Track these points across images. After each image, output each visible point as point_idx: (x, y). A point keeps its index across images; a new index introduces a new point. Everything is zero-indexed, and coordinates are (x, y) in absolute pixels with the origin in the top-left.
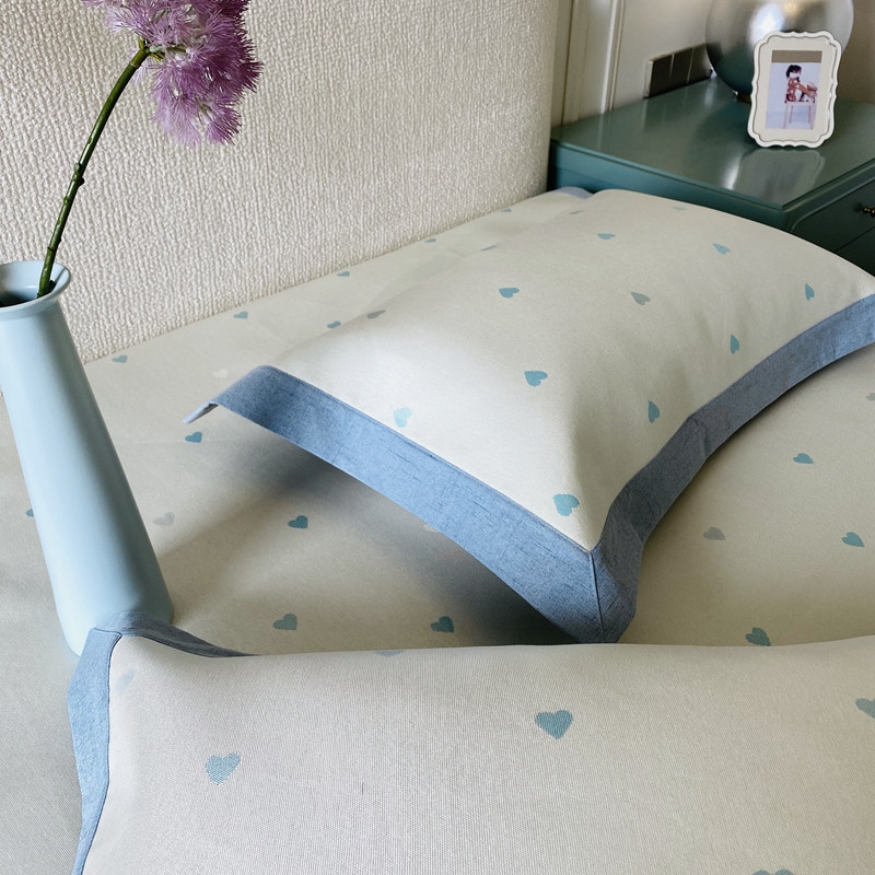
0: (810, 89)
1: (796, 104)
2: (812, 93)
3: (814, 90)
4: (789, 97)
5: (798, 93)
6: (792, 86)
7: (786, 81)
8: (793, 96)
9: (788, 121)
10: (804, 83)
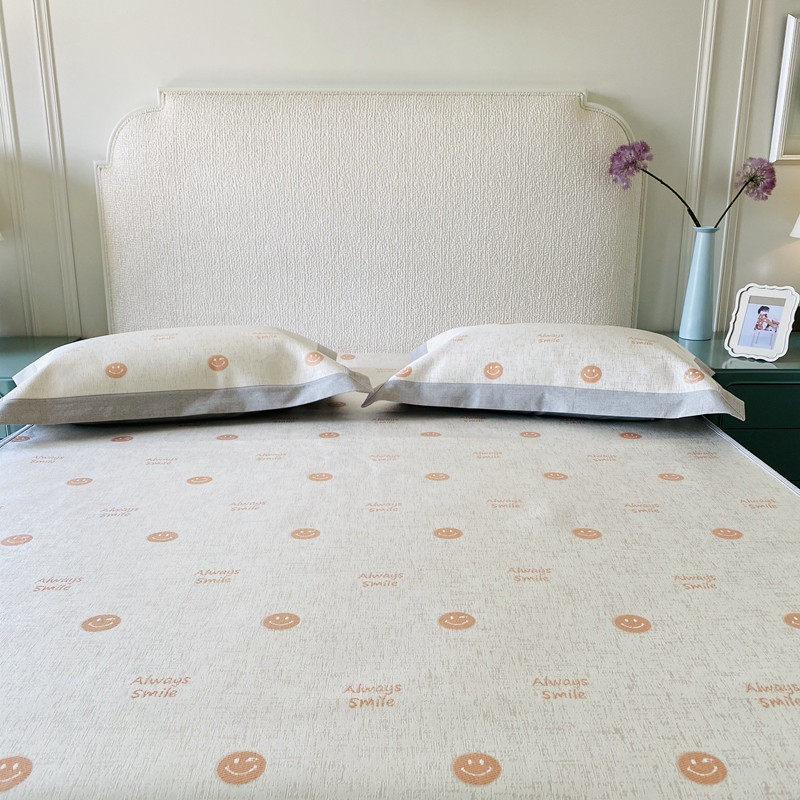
0: (774, 323)
1: (762, 332)
2: (775, 326)
3: (777, 324)
4: (757, 327)
5: (765, 325)
6: (761, 320)
7: (758, 316)
8: (761, 326)
9: (754, 342)
10: (770, 318)
